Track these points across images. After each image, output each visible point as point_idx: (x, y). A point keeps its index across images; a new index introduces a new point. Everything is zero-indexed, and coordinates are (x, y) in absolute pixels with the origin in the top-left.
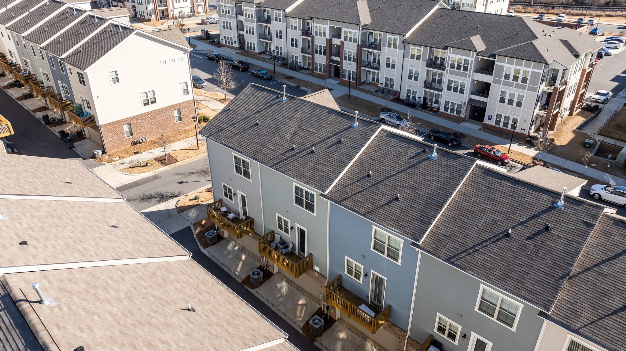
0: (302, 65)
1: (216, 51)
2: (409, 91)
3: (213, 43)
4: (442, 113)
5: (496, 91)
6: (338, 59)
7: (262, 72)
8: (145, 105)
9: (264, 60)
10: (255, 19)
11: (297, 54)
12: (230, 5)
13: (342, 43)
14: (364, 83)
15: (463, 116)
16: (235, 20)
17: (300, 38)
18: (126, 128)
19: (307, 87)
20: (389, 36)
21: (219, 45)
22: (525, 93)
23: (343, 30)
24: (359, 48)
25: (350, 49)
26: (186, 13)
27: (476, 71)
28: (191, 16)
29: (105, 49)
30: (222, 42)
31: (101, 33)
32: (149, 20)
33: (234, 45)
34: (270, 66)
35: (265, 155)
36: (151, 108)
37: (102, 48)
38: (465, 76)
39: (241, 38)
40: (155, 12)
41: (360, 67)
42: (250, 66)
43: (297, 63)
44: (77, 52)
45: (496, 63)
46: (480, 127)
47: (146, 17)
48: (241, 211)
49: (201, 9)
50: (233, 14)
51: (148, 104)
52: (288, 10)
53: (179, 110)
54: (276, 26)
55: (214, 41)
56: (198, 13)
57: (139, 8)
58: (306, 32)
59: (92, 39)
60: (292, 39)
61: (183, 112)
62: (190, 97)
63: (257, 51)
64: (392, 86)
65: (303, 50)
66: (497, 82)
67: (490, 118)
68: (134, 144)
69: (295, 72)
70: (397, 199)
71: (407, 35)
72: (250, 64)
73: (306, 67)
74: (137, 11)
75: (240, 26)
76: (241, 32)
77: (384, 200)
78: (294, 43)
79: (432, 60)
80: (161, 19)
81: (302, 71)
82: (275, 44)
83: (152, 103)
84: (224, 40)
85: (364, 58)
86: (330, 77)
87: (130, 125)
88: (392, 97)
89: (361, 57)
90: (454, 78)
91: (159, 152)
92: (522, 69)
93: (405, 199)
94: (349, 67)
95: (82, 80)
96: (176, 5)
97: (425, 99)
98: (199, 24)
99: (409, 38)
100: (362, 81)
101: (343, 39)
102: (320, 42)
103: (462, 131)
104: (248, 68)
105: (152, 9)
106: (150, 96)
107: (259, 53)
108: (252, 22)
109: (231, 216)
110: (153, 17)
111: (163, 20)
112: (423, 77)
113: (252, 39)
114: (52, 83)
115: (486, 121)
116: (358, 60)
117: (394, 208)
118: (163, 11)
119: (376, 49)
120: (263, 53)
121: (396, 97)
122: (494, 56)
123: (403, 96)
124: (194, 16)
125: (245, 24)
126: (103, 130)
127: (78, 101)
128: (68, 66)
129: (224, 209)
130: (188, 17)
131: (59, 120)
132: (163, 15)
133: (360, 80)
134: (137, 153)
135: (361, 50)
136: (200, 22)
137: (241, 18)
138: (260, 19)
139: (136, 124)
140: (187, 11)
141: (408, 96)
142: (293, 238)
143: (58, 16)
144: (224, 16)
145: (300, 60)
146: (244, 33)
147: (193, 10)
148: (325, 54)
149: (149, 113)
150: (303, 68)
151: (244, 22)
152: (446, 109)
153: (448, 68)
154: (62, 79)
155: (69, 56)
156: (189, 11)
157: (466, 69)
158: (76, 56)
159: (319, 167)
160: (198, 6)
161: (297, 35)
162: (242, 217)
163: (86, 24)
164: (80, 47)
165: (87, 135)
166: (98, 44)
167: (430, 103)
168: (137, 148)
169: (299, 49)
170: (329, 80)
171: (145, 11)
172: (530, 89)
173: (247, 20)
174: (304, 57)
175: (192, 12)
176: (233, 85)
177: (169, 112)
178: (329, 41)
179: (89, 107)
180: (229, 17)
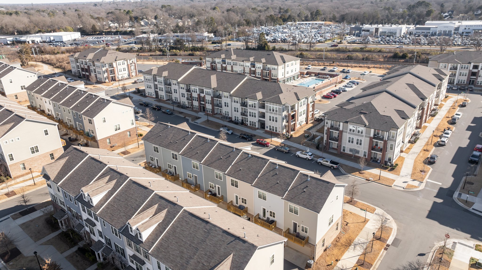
0: (188, 106)
1: (144, 100)
2: (235, 117)
3: (141, 95)
4: (249, 126)
5: (267, 115)
6: (203, 103)
7: (167, 111)
8: (116, 130)
9: (169, 104)
10: (163, 84)
11: (184, 101)
12: (150, 77)
13: (205, 96)
14: (217, 114)
15: (257, 127)
16: (153, 84)
17: (186, 93)
18: (108, 141)
19: (189, 117)
20: (224, 93)
21: (145, 96)
22: (277, 116)
23: (205, 90)
24: (212, 98)
25: (208, 98)
26: (126, 77)
27: (260, 108)
28: (128, 78)
29: (100, 109)
30: (147, 95)
31: (97, 102)
32: (105, 82)
33: (153, 96)
34: (171, 107)
35: (163, 145)
36: (118, 131)
37: (99, 109)
38: (255, 110)
39: (157, 93)
40: (108, 77)
41: (214, 107)
42: (161, 108)
43: (185, 105)
44: (87, 111)
45: (266, 104)
46: (264, 132)
47: (103, 81)
48: (156, 165)
49: (134, 74)
50: (152, 81)
51: (117, 130)
52: (179, 80)
53: (130, 132)
54: (173, 87)
55: (142, 94)
56: (132, 76)
57: (98, 76)
58: (188, 90)
59: (93, 105)
60: (182, 94)
61: (131, 132)
62: (134, 126)
63: (165, 99)
64: (228, 115)
65: (188, 99)
66: (267, 112)
67: (267, 128)
68: (111, 147)
69: (184, 109)
70: (198, 153)
71: (231, 93)
72: (161, 106)
73: (190, 107)
74: (98, 77)
75: (156, 87)
76: (156, 90)
77: (194, 154)
78: (183, 95)
79: (243, 103)
80: (111, 81)
81: (188, 109)
82: (174, 96)
83: (118, 129)
84: (148, 94)
85: (215, 102)
86: (201, 111)
87: (109, 139)
88: (228, 120)
89: (213, 102)
90: (252, 111)
91: (123, 150)
92: (275, 107)
93: (200, 153)
94: (209, 107)
95: (90, 122)
96: (120, 73)
97: (242, 120)
98: (133, 83)
99: (233, 93)
100: (215, 113)
101: (205, 94)
102: (195, 95)
103: (255, 134)
104: (160, 109)
105: (106, 76)
106: (118, 127)
107: (166, 100)
108: (162, 85)
109: (153, 167)
110: (107, 80)
111: (113, 82)
112: (240, 111)
113: (162, 94)
114: (73, 123)
115: (266, 129)
116: (212, 103)
117: (197, 155)
118: (112, 77)
119: (219, 98)
120: (169, 100)
121: (230, 120)
122: (264, 102)
123: (233, 119)
124: (130, 78)
125: (158, 86)
126: (99, 142)
127: (87, 130)
128: (83, 116)
129: (150, 165)
130: (126, 79)
131: (75, 139)
132: (112, 79)
133: (214, 112)
134: (113, 151)
135: (213, 99)
136: (134, 82)
137: (156, 83)
138: (166, 84)
139: (112, 139)
140: (126, 76)
141: (235, 119)
142: (173, 170)
143: (74, 94)
144: (147, 82)
145: (187, 103)
146: (158, 90)
147: (129, 75)
148: (197, 101)
149: (117, 134)
150: (188, 107)
151: (158, 85)
152: (250, 124)
153: (248, 107)
154: (79, 122)
155: (84, 113)
156: (127, 75)
157: (255, 107)
158: (87, 112)
159: (178, 147)
160: (132, 72)
161: (184, 91)
162: (157, 167)
163: (89, 98)
164: (88, 108)
165: (90, 145)
166: (96, 107)
167: (245, 122)
168: (113, 149)
169: (185, 98)
170: (200, 113)
171: (102, 77)
172: (279, 115)
173: (159, 84)
174: (188, 102)
175: (128, 76)
176: (153, 118)
177: (126, 133)
178: (199, 95)
179: (93, 133)
180: (150, 82)
